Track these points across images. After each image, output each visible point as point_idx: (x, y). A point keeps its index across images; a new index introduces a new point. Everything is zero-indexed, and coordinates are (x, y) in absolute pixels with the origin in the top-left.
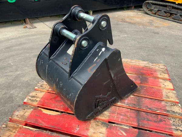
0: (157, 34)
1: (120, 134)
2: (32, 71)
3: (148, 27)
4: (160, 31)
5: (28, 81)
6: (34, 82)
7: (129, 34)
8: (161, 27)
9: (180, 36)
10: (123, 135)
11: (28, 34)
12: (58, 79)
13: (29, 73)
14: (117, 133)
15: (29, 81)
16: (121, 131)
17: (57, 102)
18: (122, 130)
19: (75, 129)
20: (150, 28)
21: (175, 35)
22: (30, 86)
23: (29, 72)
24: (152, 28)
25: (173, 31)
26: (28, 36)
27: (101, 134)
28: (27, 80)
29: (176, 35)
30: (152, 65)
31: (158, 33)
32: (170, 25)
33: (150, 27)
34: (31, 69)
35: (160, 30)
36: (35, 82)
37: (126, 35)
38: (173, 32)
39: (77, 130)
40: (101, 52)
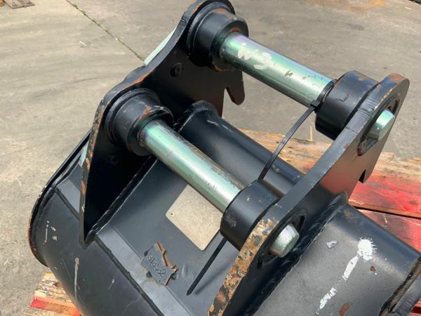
0: (359, 30)
2: (28, 148)
3: (334, 10)
4: (366, 21)
5: (15, 183)
6: (37, 188)
7: (289, 28)
8: (368, 10)
9: (414, 37)
11: (8, 24)
13: (19, 155)
15: (20, 184)
20: (340, 11)
21: (403, 33)
22: (23, 201)
23: (20, 151)
24: (345, 11)
25: (397, 23)
26: (11, 31)
28: (13, 178)
29: (406, 34)
31: (360, 28)
32: (388, 4)
33: (340, 8)
34: (24, 143)
35: (364, 17)
36: (37, 185)
37: (281, 32)
38: (397, 26)
40: (355, 260)
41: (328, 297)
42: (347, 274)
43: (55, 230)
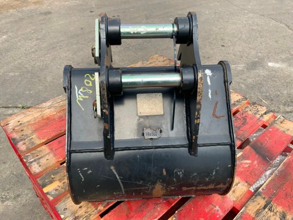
1: (247, 166)
7: (7, 32)
10: (249, 163)
12: (164, 170)
14: (243, 168)
16: (243, 162)
17: (143, 211)
18: (242, 160)
19: (216, 212)
24: (31, 7)
27: (239, 185)
29: (76, 6)
30: (150, 63)
33: (27, 6)
35: (45, 5)
37: (5, 37)
39: (218, 211)
40: (208, 78)
41: (210, 93)
42: (209, 83)
43: (86, 169)
